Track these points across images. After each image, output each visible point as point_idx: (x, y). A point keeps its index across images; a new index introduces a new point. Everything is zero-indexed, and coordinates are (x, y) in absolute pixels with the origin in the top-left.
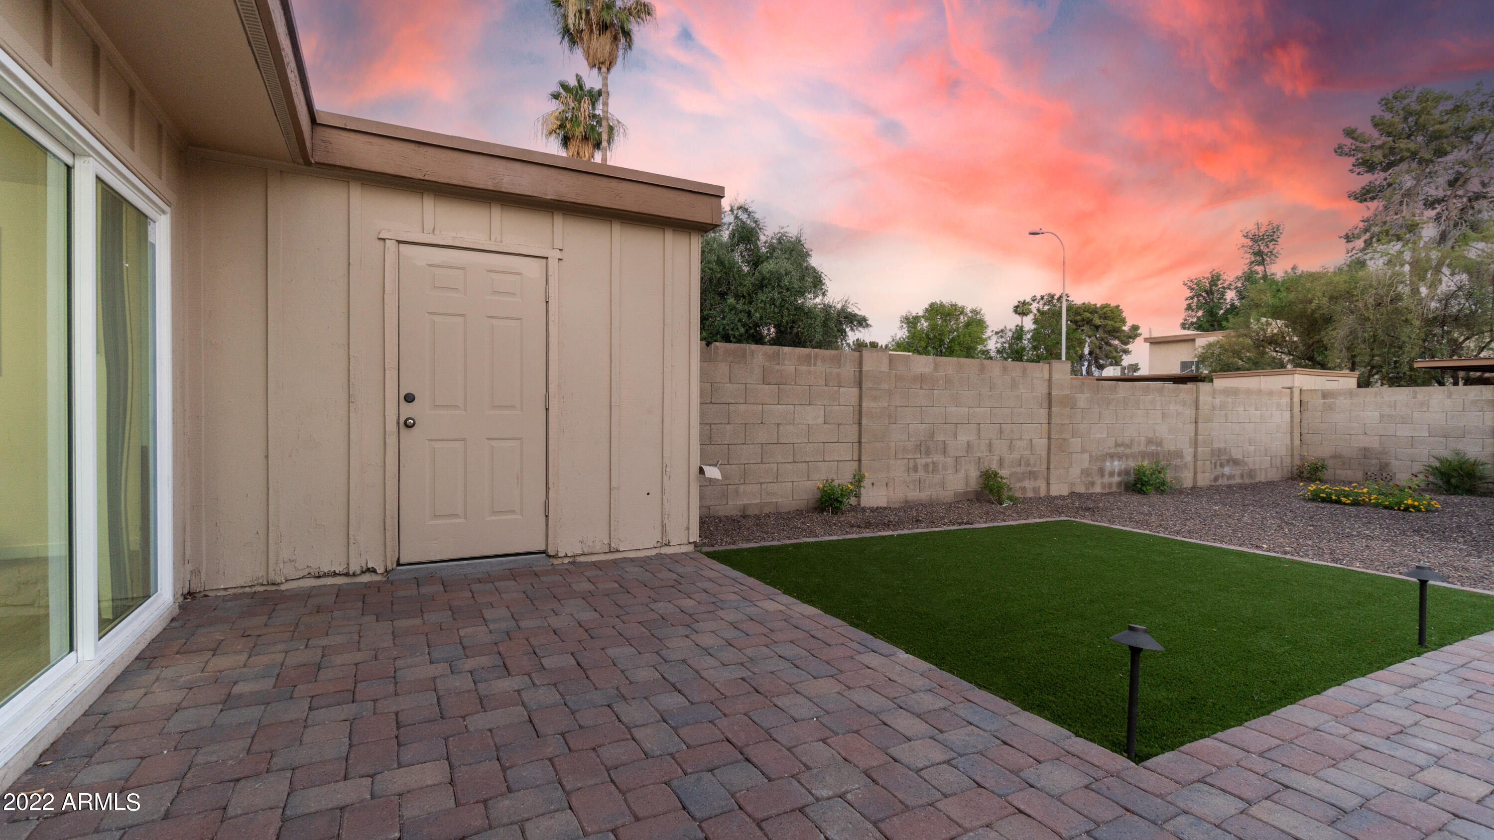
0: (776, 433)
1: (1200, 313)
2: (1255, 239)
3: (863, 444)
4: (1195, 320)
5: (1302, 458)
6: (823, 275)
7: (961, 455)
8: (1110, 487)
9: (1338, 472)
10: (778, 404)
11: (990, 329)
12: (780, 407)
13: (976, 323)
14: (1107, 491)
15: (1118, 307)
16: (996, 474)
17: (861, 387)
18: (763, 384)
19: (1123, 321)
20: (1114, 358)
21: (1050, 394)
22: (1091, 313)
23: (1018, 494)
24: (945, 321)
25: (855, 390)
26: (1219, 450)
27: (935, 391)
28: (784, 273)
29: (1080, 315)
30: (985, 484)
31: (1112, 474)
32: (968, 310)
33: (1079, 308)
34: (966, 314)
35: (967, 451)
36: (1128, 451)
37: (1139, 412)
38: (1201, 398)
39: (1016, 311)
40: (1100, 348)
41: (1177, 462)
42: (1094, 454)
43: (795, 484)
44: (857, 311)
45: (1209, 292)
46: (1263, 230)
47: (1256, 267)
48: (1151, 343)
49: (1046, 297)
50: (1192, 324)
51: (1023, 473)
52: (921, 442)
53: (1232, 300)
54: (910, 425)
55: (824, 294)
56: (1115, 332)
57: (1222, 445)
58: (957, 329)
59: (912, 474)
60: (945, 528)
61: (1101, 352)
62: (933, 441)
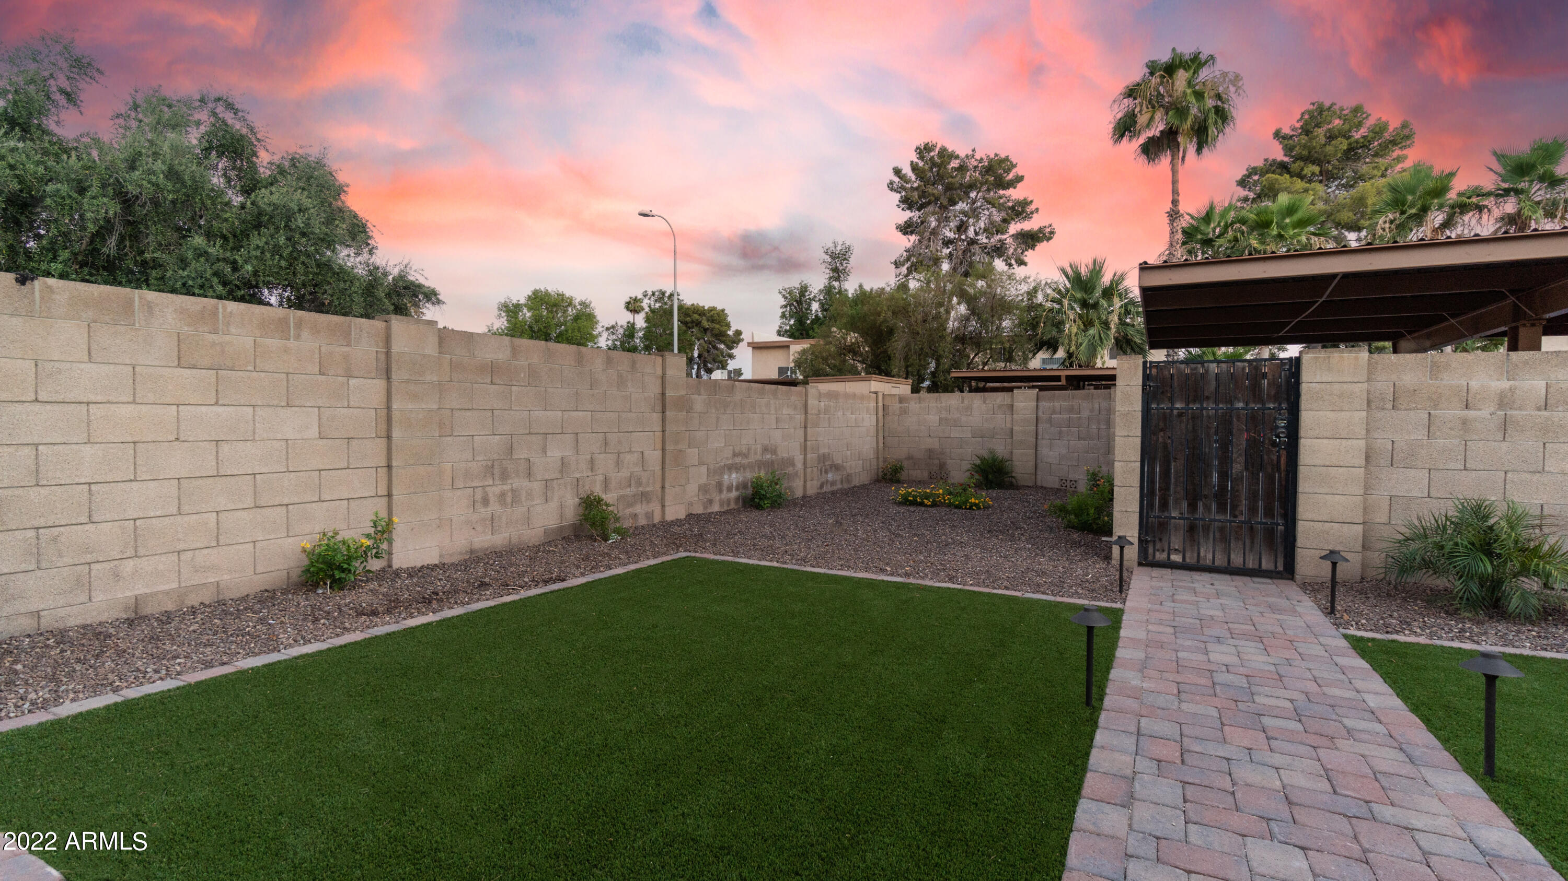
0: (212, 457)
1: (792, 322)
2: (834, 256)
3: (394, 470)
4: (788, 328)
5: (885, 460)
6: (369, 225)
7: (553, 476)
8: (729, 504)
9: (911, 472)
10: (217, 403)
11: (601, 325)
12: (220, 409)
13: (585, 317)
14: (726, 508)
15: (723, 310)
16: (599, 501)
17: (389, 378)
18: (179, 366)
19: (728, 325)
20: (721, 362)
21: (663, 394)
22: (700, 315)
23: (627, 524)
24: (551, 312)
25: (380, 384)
26: (824, 455)
27: (514, 388)
28: (296, 208)
29: (690, 316)
30: (584, 515)
31: (730, 489)
32: (576, 302)
33: (688, 309)
34: (575, 306)
35: (561, 472)
36: (745, 461)
37: (756, 416)
38: (810, 402)
39: (627, 308)
40: (708, 352)
41: (790, 470)
42: (712, 467)
43: (258, 545)
44: (422, 281)
45: (799, 302)
46: (839, 248)
47: (834, 283)
48: (754, 348)
49: (657, 293)
50: (786, 331)
51: (634, 496)
52: (493, 461)
53: (816, 311)
54: (476, 438)
55: (371, 252)
56: (721, 336)
57: (826, 451)
58: (565, 323)
59: (481, 509)
60: (524, 594)
61: (709, 355)
62: (511, 459)
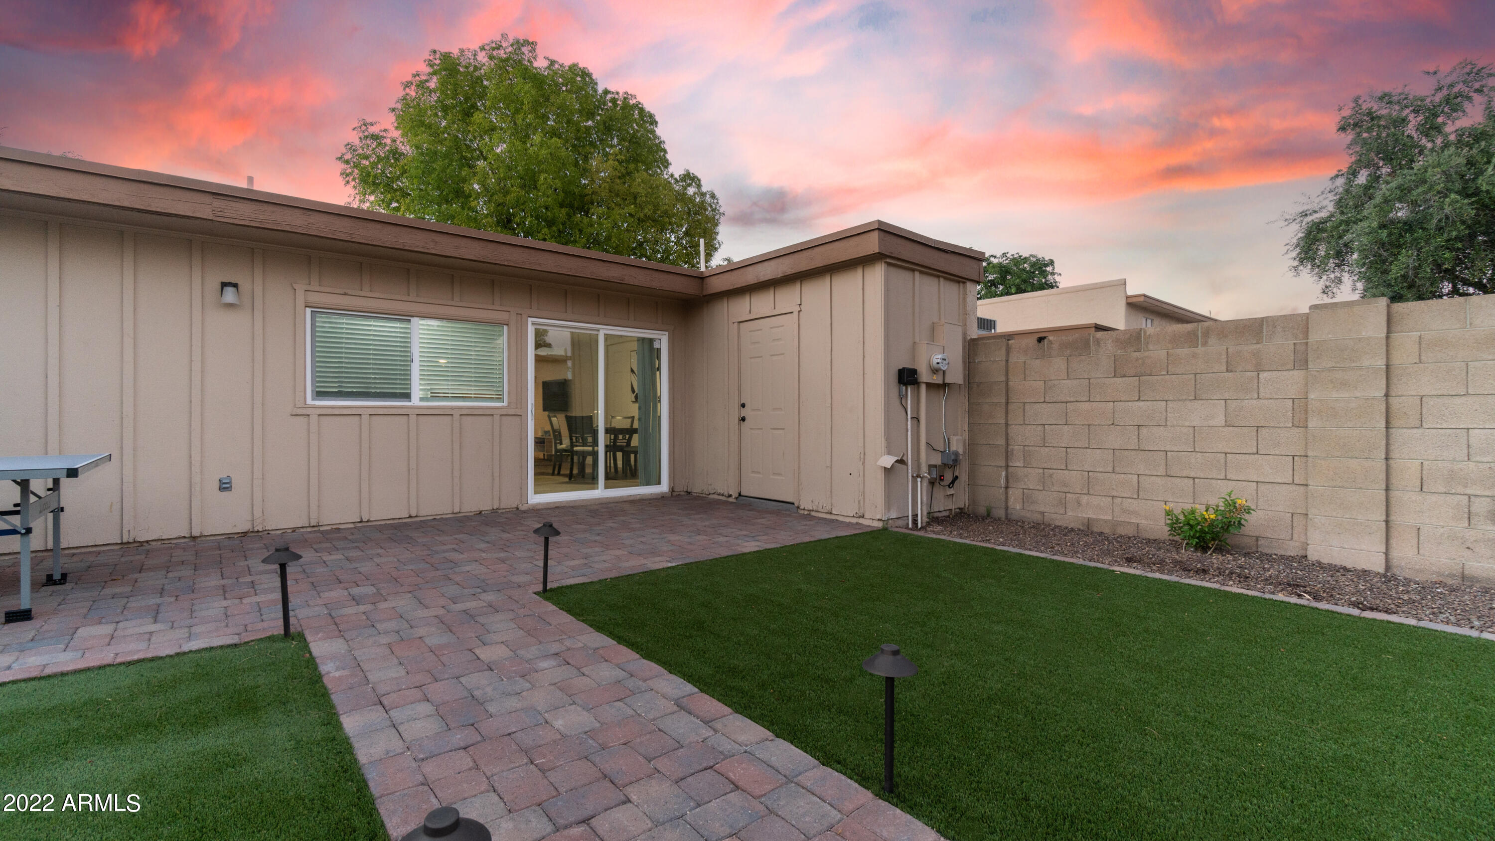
0: (1135, 437)
3: (1311, 460)
10: (1139, 400)
12: (1141, 404)
17: (1307, 369)
18: (1115, 376)
54: (1474, 431)
59: (1485, 525)
